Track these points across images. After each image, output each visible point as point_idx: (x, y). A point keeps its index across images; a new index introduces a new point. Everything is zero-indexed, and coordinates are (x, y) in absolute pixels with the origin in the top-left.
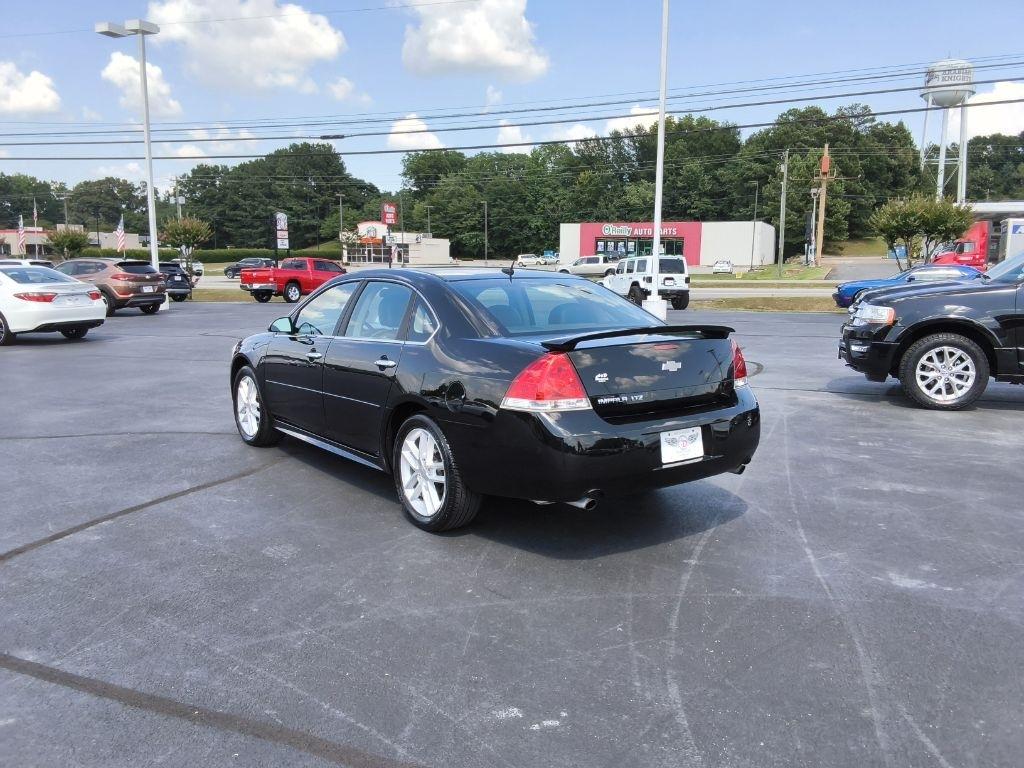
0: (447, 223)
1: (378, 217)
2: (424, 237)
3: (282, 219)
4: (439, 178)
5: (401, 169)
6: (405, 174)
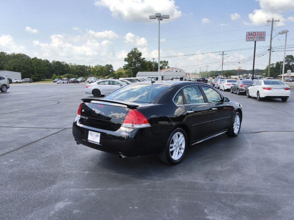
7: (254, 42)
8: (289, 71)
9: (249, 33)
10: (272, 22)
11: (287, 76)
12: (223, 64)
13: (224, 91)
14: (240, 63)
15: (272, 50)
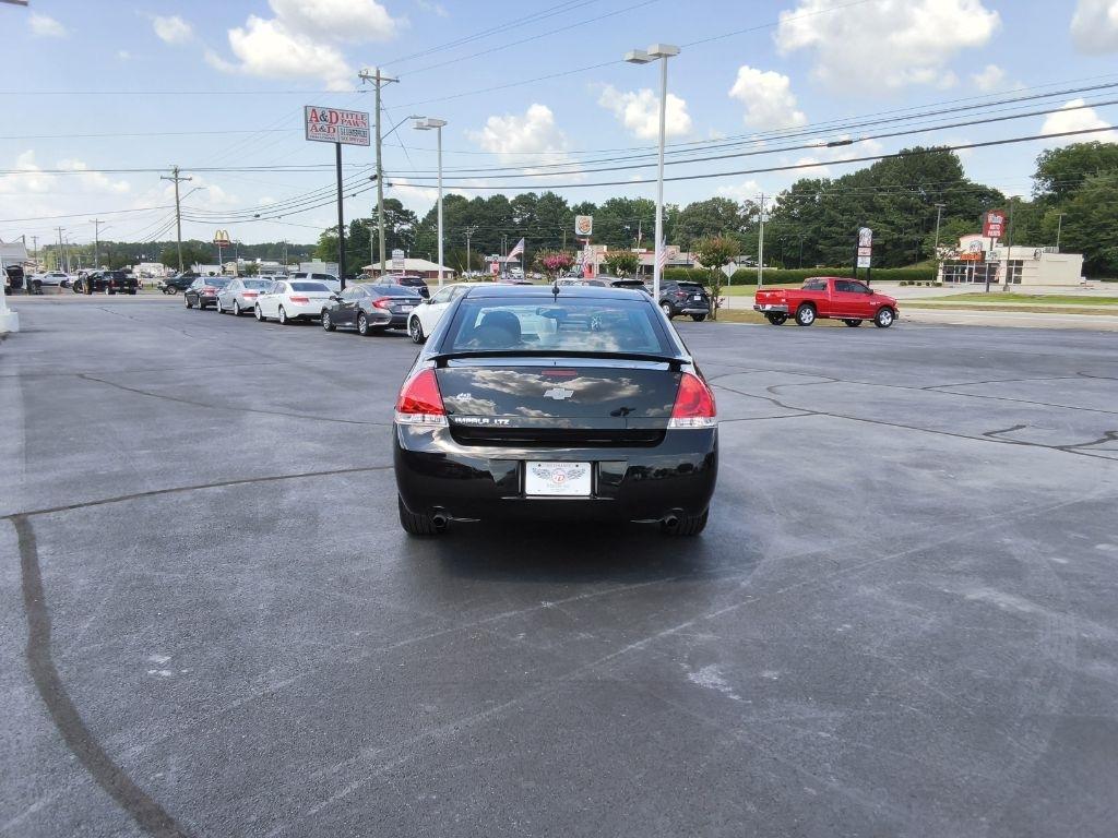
0: (1088, 235)
1: (981, 229)
2: (1048, 251)
3: (866, 235)
4: (1083, 178)
5: (1035, 169)
6: (1038, 176)
7: (335, 145)
8: (398, 253)
9: (314, 110)
10: (375, 81)
11: (395, 271)
12: (178, 216)
13: (285, 324)
14: (258, 216)
15: (385, 180)
